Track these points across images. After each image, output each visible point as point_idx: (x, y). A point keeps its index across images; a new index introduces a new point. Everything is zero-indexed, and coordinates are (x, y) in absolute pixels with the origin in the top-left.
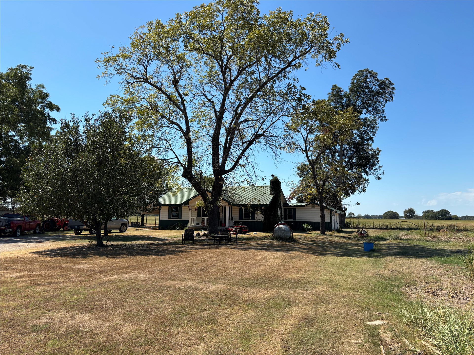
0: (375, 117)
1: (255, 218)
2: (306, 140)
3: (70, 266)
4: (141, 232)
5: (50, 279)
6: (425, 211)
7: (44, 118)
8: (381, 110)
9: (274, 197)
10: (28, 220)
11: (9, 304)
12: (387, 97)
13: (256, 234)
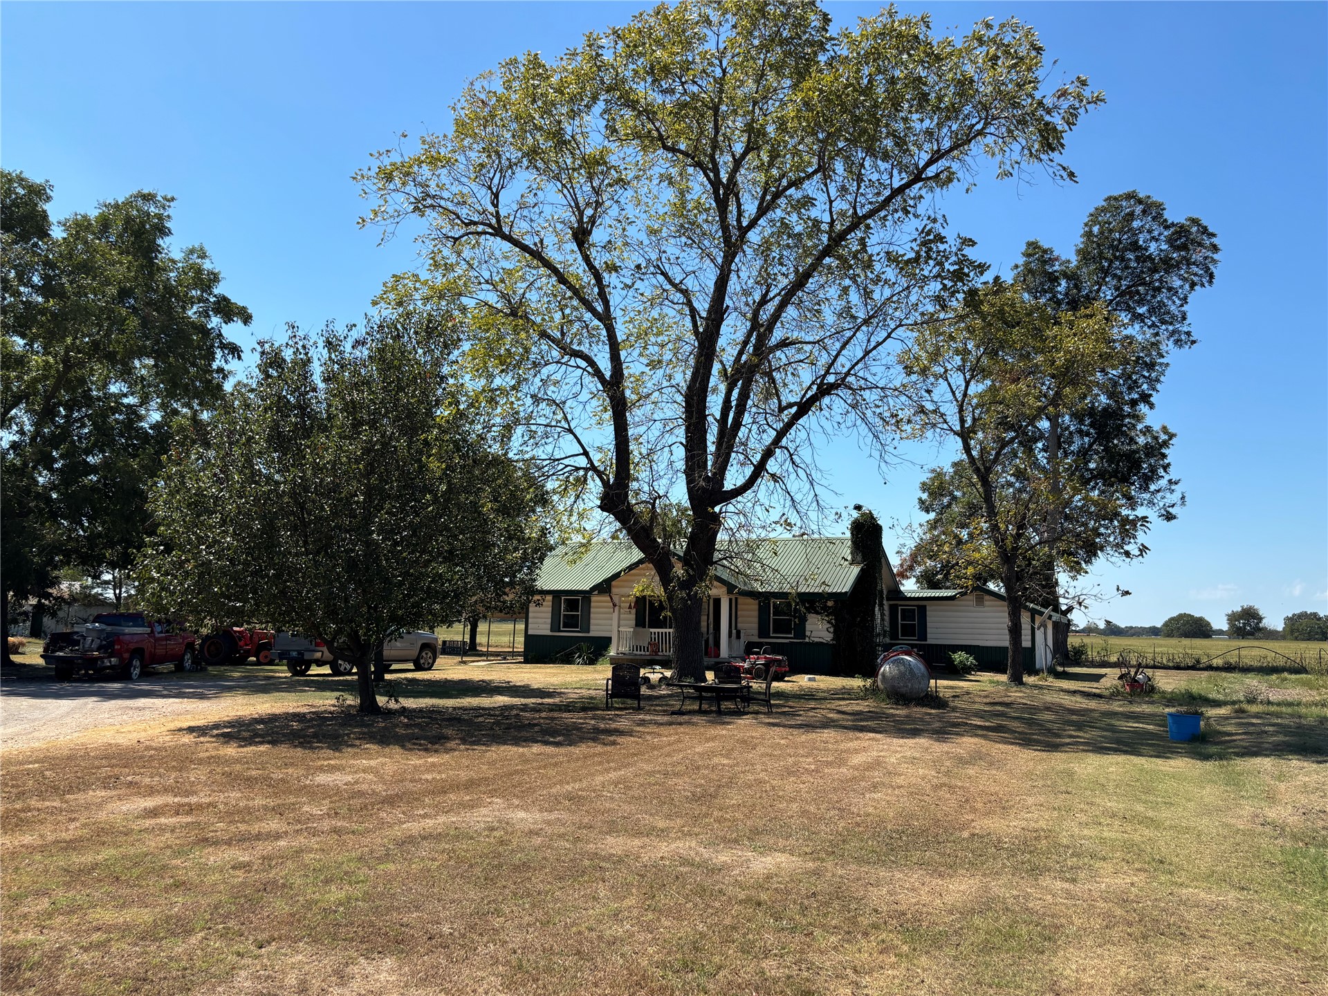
0: (1157, 334)
1: (808, 633)
2: (963, 401)
3: (295, 775)
4: (474, 671)
5: (244, 821)
6: (1290, 615)
7: (208, 342)
8: (1176, 313)
9: (862, 570)
10: (161, 632)
11: (128, 915)
12: (1195, 275)
13: (814, 680)
